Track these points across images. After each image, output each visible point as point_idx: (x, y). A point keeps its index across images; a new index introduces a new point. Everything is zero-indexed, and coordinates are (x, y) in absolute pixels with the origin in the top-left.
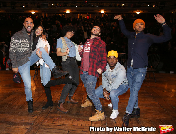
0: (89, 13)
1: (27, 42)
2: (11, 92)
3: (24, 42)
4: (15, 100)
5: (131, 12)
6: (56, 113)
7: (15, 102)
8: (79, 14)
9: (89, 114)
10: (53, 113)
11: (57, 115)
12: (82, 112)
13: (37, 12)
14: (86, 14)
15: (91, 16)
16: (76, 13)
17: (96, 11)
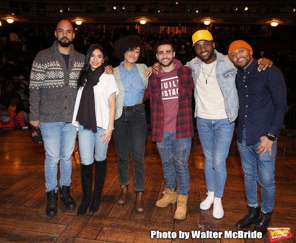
0: (183, 25)
1: (58, 67)
2: (25, 172)
3: (52, 67)
4: (29, 190)
5: (262, 22)
6: (105, 218)
7: (28, 193)
8: (164, 25)
9: (169, 221)
10: (99, 216)
11: (107, 222)
12: (157, 217)
13: (86, 21)
14: (178, 26)
15: (187, 29)
16: (158, 25)
17: (195, 20)
